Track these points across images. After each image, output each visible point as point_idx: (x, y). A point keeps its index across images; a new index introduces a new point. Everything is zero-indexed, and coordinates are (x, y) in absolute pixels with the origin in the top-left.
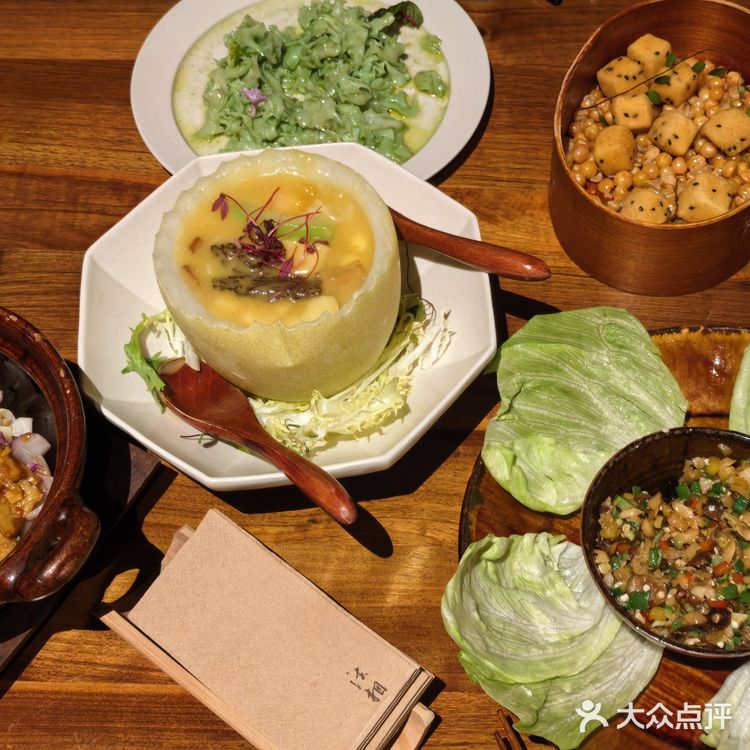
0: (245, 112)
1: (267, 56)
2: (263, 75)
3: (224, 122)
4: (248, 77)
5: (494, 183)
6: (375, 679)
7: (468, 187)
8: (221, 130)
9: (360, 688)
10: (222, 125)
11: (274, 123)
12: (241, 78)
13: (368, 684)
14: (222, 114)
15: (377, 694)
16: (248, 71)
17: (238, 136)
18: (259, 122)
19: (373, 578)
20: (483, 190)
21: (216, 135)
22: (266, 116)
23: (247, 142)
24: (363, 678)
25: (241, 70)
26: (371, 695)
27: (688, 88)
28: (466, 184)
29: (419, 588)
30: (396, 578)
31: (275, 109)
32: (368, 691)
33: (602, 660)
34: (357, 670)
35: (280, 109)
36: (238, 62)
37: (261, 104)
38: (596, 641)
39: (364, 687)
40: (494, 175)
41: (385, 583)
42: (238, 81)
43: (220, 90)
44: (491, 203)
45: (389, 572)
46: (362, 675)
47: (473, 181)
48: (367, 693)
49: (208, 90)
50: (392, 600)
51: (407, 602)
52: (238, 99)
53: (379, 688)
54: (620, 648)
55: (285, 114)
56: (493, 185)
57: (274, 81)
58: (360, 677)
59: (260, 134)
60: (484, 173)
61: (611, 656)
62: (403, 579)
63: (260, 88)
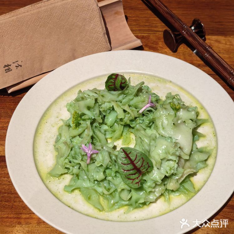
0: (82, 160)
1: (96, 118)
2: (94, 132)
3: (68, 166)
4: (84, 135)
5: (155, 32)
7: (142, 35)
8: (66, 171)
10: (66, 168)
11: (102, 170)
12: (80, 135)
14: (67, 161)
16: (84, 131)
17: (78, 176)
18: (92, 167)
20: (150, 36)
21: (62, 175)
22: (97, 164)
23: (84, 180)
25: (80, 130)
28: (141, 34)
31: (103, 160)
35: (107, 160)
36: (78, 125)
37: (94, 156)
40: (155, 29)
42: (78, 137)
43: (65, 143)
44: (154, 42)
47: (145, 32)
49: (57, 141)
52: (78, 150)
55: (110, 163)
56: (154, 34)
57: (101, 136)
59: (93, 176)
60: (150, 28)
63: (92, 143)
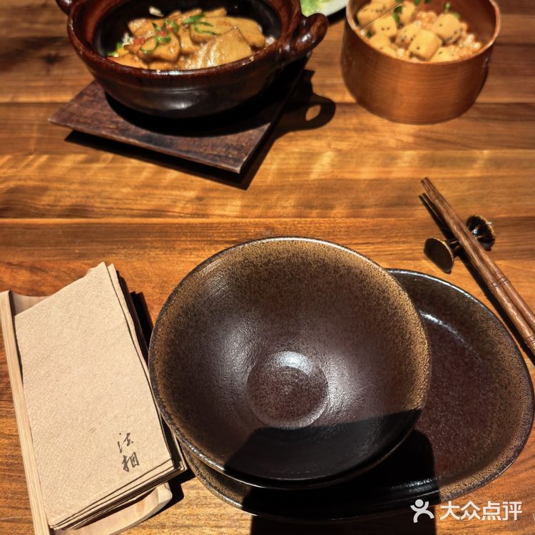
6: (135, 450)
9: (121, 452)
13: (129, 451)
15: (129, 464)
19: (302, 167)
24: (128, 445)
26: (125, 462)
29: (330, 170)
30: (315, 166)
32: (125, 457)
34: (128, 434)
39: (124, 453)
41: (309, 169)
45: (310, 164)
46: (129, 441)
48: (123, 459)
50: (313, 176)
51: (322, 177)
53: (134, 459)
58: (126, 442)
62: (320, 167)
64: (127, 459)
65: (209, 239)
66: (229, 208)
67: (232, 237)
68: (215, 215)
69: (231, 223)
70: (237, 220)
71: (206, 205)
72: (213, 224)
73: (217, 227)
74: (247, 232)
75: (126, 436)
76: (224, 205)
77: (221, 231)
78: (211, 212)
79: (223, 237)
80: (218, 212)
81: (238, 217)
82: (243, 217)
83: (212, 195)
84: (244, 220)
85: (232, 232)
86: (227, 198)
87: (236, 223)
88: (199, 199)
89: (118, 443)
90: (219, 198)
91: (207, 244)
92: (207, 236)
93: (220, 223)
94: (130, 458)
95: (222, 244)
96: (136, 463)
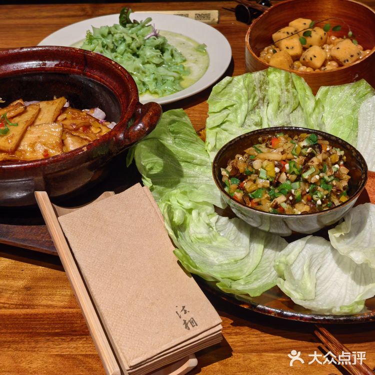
6: (193, 316)
9: (180, 317)
13: (187, 317)
15: (189, 325)
16: (96, 47)
24: (185, 313)
26: (185, 324)
27: (322, 38)
32: (185, 321)
33: (257, 269)
34: (184, 307)
38: (251, 261)
39: (183, 318)
46: (185, 311)
48: (183, 322)
53: (192, 322)
54: (266, 263)
58: (183, 312)
61: (262, 267)
64: (187, 322)
65: (31, 331)
66: (57, 298)
67: (56, 329)
68: (41, 305)
69: (57, 314)
70: (64, 310)
71: (34, 295)
72: (36, 315)
73: (42, 318)
74: (73, 323)
75: (182, 308)
76: (53, 295)
77: (46, 322)
78: (36, 302)
79: (45, 329)
80: (44, 302)
81: (66, 308)
82: (70, 308)
83: (41, 284)
84: (71, 310)
85: (56, 324)
86: (57, 288)
87: (63, 313)
88: (27, 288)
89: (177, 312)
90: (48, 287)
91: (28, 337)
92: (29, 328)
93: (45, 314)
94: (190, 321)
95: (43, 336)
96: (195, 324)
